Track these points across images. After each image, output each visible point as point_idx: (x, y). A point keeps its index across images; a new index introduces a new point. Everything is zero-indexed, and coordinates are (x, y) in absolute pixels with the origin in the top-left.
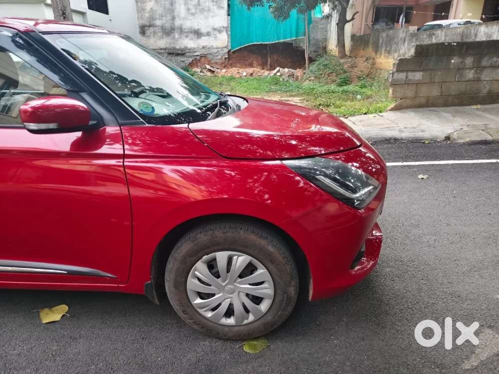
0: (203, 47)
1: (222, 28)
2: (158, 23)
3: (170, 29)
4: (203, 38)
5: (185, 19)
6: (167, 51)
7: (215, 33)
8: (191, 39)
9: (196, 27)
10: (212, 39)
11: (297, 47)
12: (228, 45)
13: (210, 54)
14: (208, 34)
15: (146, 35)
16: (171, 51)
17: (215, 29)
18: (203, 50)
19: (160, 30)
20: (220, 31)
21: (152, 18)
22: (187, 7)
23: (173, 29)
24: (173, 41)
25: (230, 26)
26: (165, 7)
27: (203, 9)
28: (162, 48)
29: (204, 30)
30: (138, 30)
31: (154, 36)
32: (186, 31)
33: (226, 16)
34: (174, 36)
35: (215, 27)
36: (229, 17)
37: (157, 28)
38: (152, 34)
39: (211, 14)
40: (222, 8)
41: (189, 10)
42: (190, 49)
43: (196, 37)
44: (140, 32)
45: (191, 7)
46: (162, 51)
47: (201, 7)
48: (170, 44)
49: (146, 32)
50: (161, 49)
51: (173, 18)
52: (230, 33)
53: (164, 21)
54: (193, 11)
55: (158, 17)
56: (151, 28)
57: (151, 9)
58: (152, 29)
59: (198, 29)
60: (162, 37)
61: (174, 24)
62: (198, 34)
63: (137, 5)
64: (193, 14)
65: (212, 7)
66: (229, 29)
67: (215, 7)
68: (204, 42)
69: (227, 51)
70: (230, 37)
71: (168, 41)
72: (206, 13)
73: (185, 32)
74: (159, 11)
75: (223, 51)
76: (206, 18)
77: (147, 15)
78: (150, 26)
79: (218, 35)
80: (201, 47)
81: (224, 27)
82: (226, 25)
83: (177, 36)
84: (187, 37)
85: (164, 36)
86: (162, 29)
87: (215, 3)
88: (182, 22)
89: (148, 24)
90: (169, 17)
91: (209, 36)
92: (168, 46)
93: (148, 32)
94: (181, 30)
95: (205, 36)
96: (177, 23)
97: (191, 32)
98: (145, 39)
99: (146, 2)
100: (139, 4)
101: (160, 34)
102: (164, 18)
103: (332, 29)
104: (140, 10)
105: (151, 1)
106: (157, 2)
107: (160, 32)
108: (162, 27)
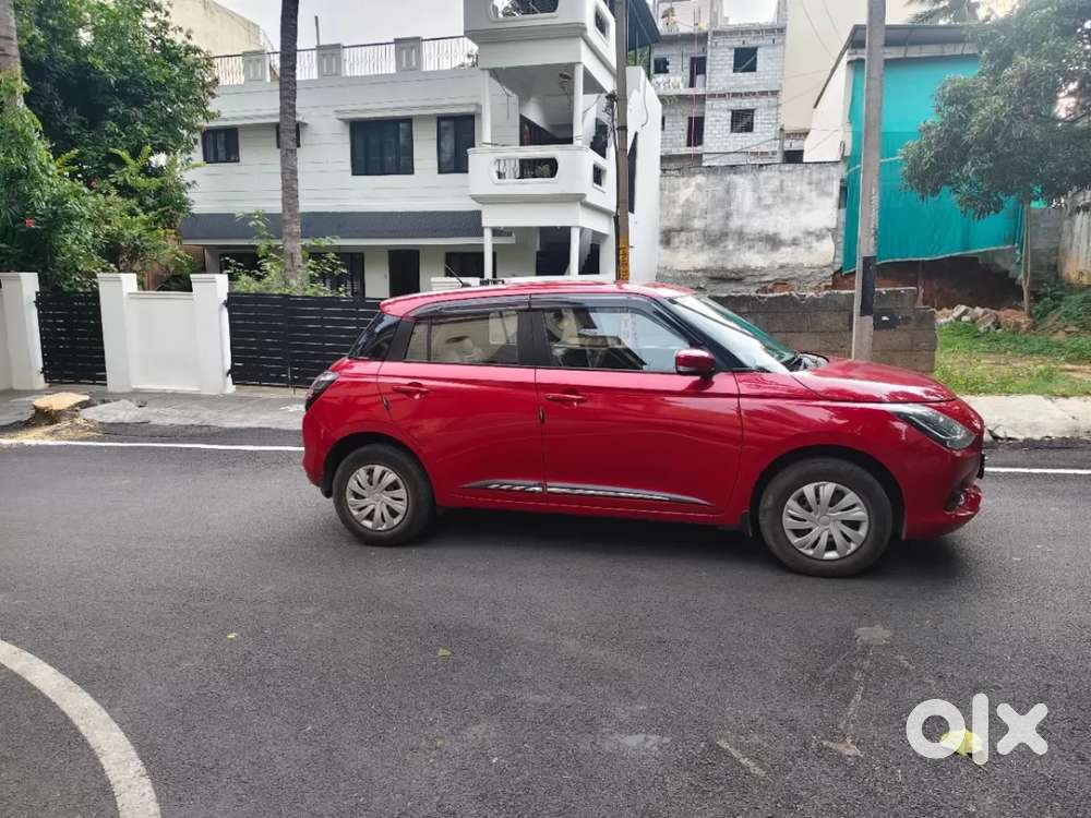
0: (782, 267)
1: (824, 231)
2: (698, 224)
3: (718, 233)
4: (783, 249)
5: (750, 215)
6: (709, 275)
7: (809, 239)
8: (759, 252)
9: (771, 230)
10: (803, 250)
11: (987, 265)
12: (834, 262)
13: (794, 279)
14: (795, 242)
15: (671, 245)
16: (715, 275)
17: (809, 233)
18: (782, 272)
19: (700, 237)
20: (819, 236)
21: (687, 216)
22: (756, 196)
23: (724, 235)
24: (722, 256)
25: (841, 226)
26: (713, 196)
27: (788, 198)
28: (699, 267)
29: (786, 235)
30: (658, 237)
31: (686, 248)
32: (750, 237)
33: (836, 209)
34: (725, 247)
35: (811, 230)
36: (843, 211)
37: (693, 234)
38: (683, 245)
39: (805, 206)
40: (829, 194)
41: (760, 199)
42: (754, 270)
43: (769, 247)
44: (661, 242)
45: (765, 194)
46: (699, 274)
47: (785, 195)
48: (715, 261)
49: (672, 240)
50: (698, 271)
51: (728, 216)
52: (840, 239)
53: (709, 221)
54: (769, 201)
55: (698, 214)
56: (683, 234)
57: (688, 200)
58: (683, 235)
59: (775, 234)
60: (702, 249)
61: (727, 225)
62: (774, 242)
63: (662, 195)
64: (768, 207)
65: (806, 194)
66: (842, 232)
67: (814, 193)
68: (784, 256)
69: (832, 272)
70: (842, 246)
71: (712, 255)
72: (793, 205)
73: (748, 240)
74: (701, 204)
75: (822, 273)
76: (794, 213)
77: (678, 211)
78: (682, 230)
79: (815, 244)
80: (777, 266)
81: (829, 230)
82: (833, 224)
83: (731, 247)
84: (750, 248)
85: (706, 247)
86: (704, 236)
87: (813, 187)
88: (744, 221)
89: (678, 228)
90: (720, 214)
91: (796, 245)
92: (711, 265)
93: (676, 241)
94: (741, 236)
95: (789, 246)
96: (735, 223)
97: (761, 240)
98: (668, 252)
99: (679, 189)
100: (666, 193)
101: (698, 244)
102: (709, 216)
103: (1077, 229)
104: (666, 202)
105: (688, 187)
106: (699, 187)
107: (698, 241)
108: (705, 230)
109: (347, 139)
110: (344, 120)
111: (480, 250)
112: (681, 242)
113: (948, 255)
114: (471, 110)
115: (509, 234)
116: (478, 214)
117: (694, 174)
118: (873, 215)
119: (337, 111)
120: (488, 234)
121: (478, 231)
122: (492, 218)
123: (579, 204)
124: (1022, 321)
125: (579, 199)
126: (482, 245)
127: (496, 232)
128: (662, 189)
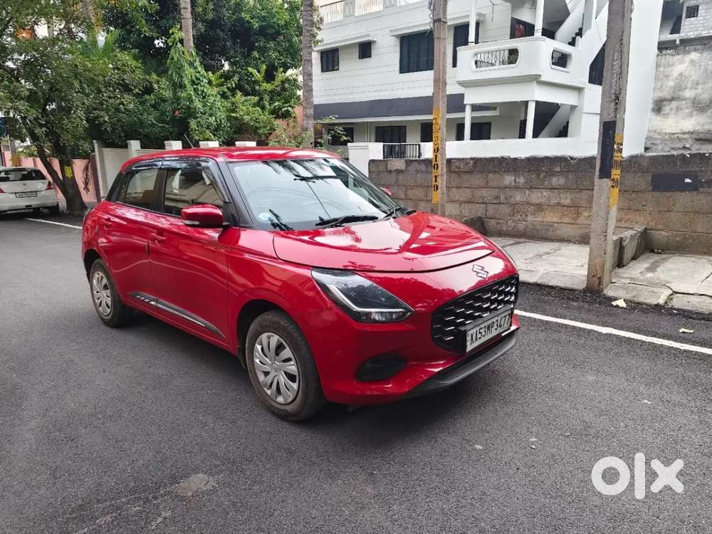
3: (708, 101)
6: (696, 137)
15: (662, 112)
16: (701, 136)
19: (690, 104)
21: (679, 87)
26: (705, 70)
28: (687, 131)
30: (651, 106)
31: (676, 114)
37: (684, 102)
38: (674, 111)
44: (653, 110)
46: (686, 136)
48: (703, 125)
49: (664, 108)
50: (684, 133)
53: (699, 91)
56: (674, 102)
57: (681, 74)
58: (674, 104)
60: (691, 115)
63: (657, 71)
71: (700, 120)
74: (693, 77)
77: (671, 83)
78: (673, 99)
85: (695, 113)
86: (694, 103)
89: (669, 97)
90: (710, 85)
92: (698, 128)
93: (666, 109)
98: (658, 118)
99: (673, 65)
100: (662, 69)
101: (687, 111)
102: (700, 87)
104: (660, 77)
105: (682, 62)
106: (692, 62)
107: (687, 108)
108: (695, 99)
109: (398, 49)
110: (397, 36)
112: (671, 109)
115: (495, 109)
117: (689, 52)
119: (391, 31)
128: (658, 66)
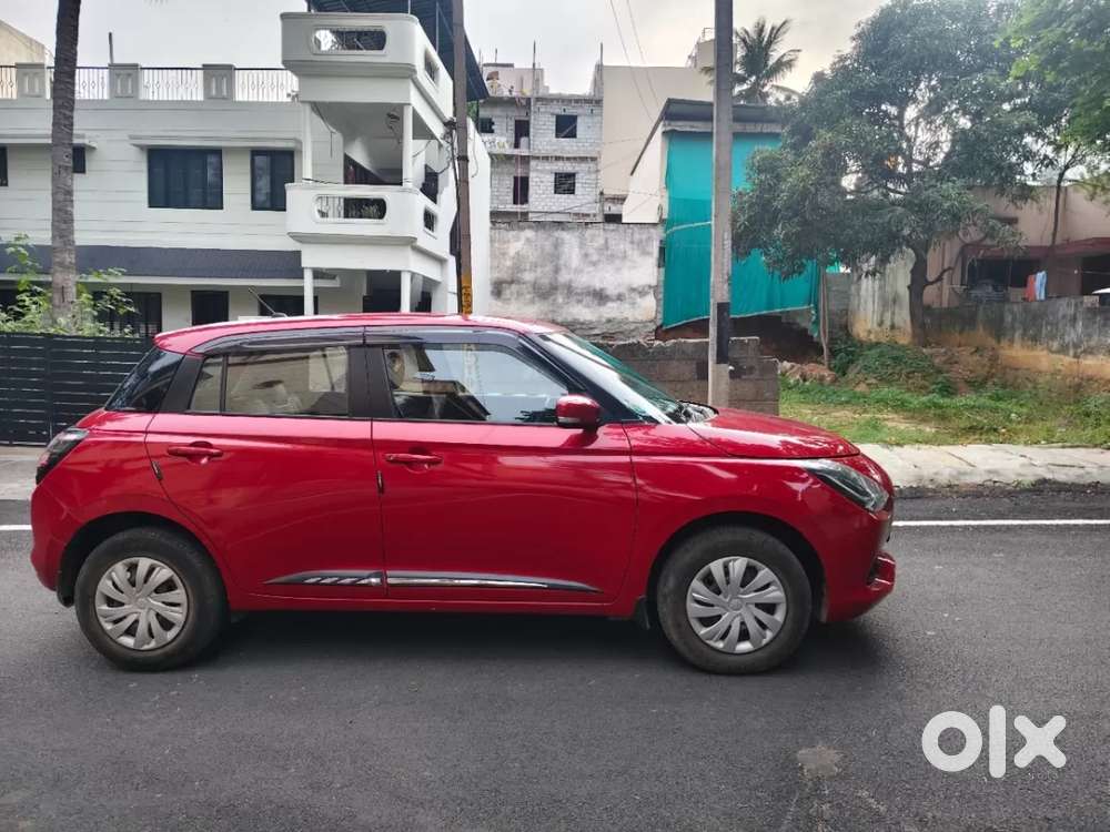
0: (609, 321)
1: (646, 289)
2: (528, 276)
3: (548, 286)
4: (610, 304)
5: (578, 271)
7: (633, 295)
8: (588, 306)
9: (598, 286)
10: (627, 306)
11: (789, 323)
12: (656, 318)
13: (621, 333)
14: (620, 298)
15: (503, 297)
17: (633, 290)
18: (609, 325)
19: (531, 289)
20: (642, 293)
21: (517, 268)
22: (583, 252)
23: (554, 288)
24: (551, 308)
25: (661, 284)
26: (543, 250)
27: (612, 256)
29: (612, 291)
30: (489, 288)
31: (516, 299)
32: (579, 291)
33: (656, 269)
34: (554, 300)
35: (635, 286)
36: (662, 270)
37: (524, 286)
38: (515, 296)
39: (628, 264)
40: (649, 254)
41: (586, 255)
42: (582, 324)
43: (596, 302)
44: (492, 293)
45: (591, 251)
47: (609, 252)
48: (546, 314)
49: (503, 292)
51: (557, 270)
52: (661, 296)
53: (539, 274)
54: (595, 258)
55: (528, 268)
56: (513, 286)
57: (518, 253)
58: (514, 288)
59: (602, 290)
60: (532, 302)
61: (556, 279)
62: (600, 297)
63: (492, 246)
64: (594, 264)
65: (629, 253)
66: (662, 290)
67: (636, 252)
68: (611, 310)
69: (654, 327)
70: (662, 302)
71: (542, 308)
72: (617, 262)
73: (577, 294)
74: (531, 258)
75: (646, 327)
76: (618, 270)
77: (509, 263)
78: (512, 282)
79: (639, 300)
80: (604, 320)
81: (650, 287)
82: (654, 283)
83: (560, 300)
84: (579, 301)
85: (536, 299)
86: (534, 289)
87: (635, 246)
88: (572, 276)
89: (509, 279)
90: (549, 268)
91: (621, 300)
93: (507, 293)
94: (569, 290)
95: (613, 301)
96: (564, 277)
97: (588, 294)
98: (500, 304)
99: (509, 242)
100: (497, 245)
101: (528, 296)
102: (539, 270)
103: (863, 292)
104: (497, 254)
105: (518, 239)
106: (528, 240)
107: (529, 293)
108: (535, 283)
109: (144, 167)
110: (141, 147)
111: (299, 294)
112: (512, 294)
113: (756, 314)
114: (290, 145)
115: (333, 278)
116: (297, 255)
117: (522, 229)
118: (725, 260)
119: (132, 137)
120: (308, 275)
121: (298, 273)
122: (312, 259)
123: (409, 248)
124: (826, 374)
125: (410, 242)
126: (302, 288)
127: (318, 274)
128: (492, 241)
